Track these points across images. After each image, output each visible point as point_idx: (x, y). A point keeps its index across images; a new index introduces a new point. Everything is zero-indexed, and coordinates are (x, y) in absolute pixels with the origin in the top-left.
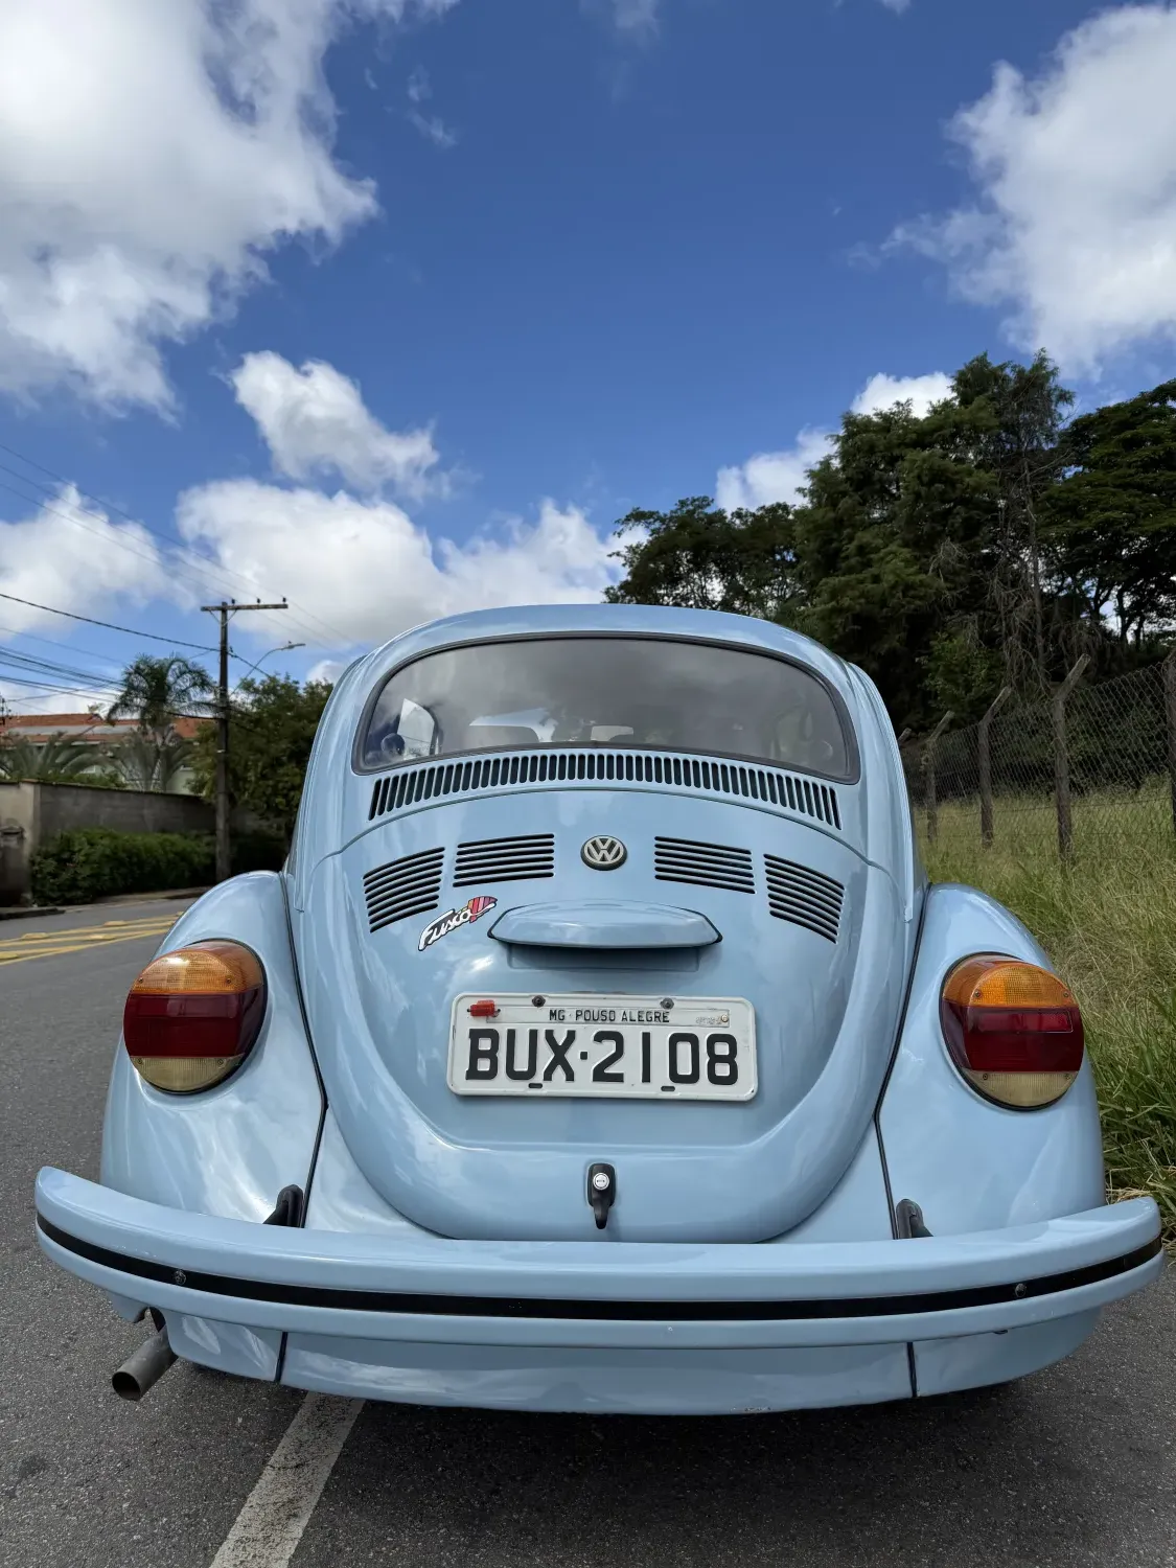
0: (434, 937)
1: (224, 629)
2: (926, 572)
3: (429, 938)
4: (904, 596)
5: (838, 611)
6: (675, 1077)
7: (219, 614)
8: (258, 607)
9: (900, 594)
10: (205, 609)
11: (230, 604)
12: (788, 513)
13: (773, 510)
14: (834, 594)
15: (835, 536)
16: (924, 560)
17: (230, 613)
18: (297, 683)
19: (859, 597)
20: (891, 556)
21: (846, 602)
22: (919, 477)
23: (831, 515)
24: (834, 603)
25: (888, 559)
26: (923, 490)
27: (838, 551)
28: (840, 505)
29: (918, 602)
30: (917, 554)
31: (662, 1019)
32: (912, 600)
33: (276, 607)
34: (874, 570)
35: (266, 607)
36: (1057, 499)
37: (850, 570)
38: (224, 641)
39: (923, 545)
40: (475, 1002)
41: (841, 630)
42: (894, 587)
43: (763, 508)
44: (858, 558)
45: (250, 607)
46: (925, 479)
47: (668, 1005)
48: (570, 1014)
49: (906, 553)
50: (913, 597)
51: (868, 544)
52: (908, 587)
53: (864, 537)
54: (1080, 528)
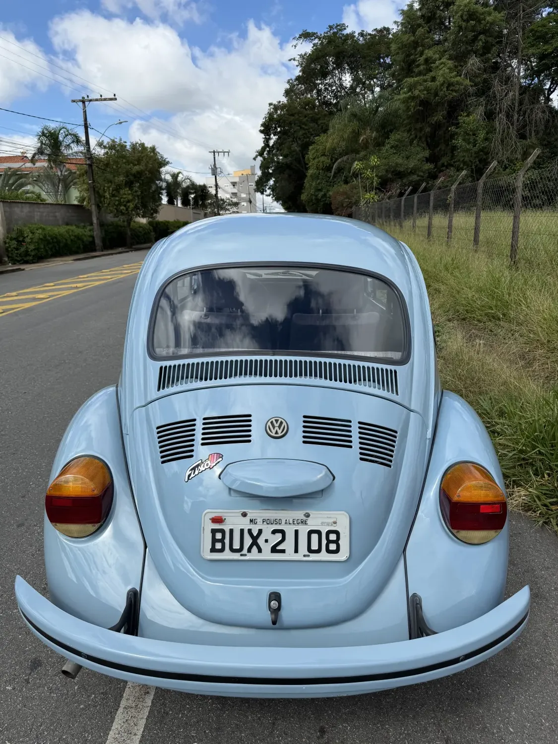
0: (192, 475)
1: (85, 112)
2: (460, 76)
3: (189, 476)
4: (447, 90)
5: (413, 98)
6: (310, 550)
7: (81, 104)
8: (101, 100)
9: (445, 89)
10: (73, 101)
11: (86, 98)
12: (389, 34)
13: (381, 31)
14: (411, 88)
15: (413, 51)
16: (460, 68)
17: (87, 103)
18: (125, 142)
19: (424, 90)
20: (443, 65)
21: (416, 93)
22: (462, 16)
23: (412, 38)
24: (410, 93)
25: (440, 67)
26: (464, 24)
27: (414, 61)
28: (417, 33)
29: (455, 94)
30: (456, 64)
31: (304, 522)
32: (451, 92)
33: (111, 99)
34: (432, 74)
35: (105, 100)
36: (536, 31)
37: (420, 74)
38: (86, 120)
39: (460, 59)
40: (213, 515)
41: (412, 110)
42: (442, 85)
43: (376, 30)
44: (425, 66)
45: (97, 100)
46: (465, 18)
47: (308, 515)
48: (259, 521)
49: (450, 63)
50: (452, 90)
51: (431, 58)
52: (450, 85)
53: (429, 53)
54: (546, 50)
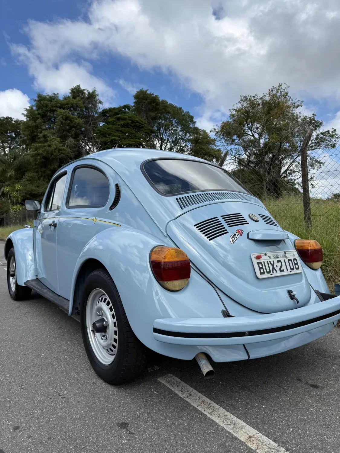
2: (65, 146)
4: (59, 152)
5: (38, 155)
9: (57, 152)
12: (12, 120)
13: (8, 118)
14: (36, 149)
15: (36, 131)
16: (63, 142)
19: (45, 151)
20: (54, 140)
21: (40, 152)
22: (62, 117)
23: (34, 124)
24: (36, 152)
25: (53, 140)
26: (64, 121)
27: (35, 136)
28: (37, 121)
29: (62, 155)
30: (61, 140)
32: (61, 154)
34: (49, 143)
36: (101, 131)
37: (41, 142)
39: (64, 138)
41: (39, 160)
42: (55, 149)
43: (3, 117)
44: (43, 139)
46: (64, 118)
49: (58, 139)
50: (61, 153)
51: (46, 135)
52: (60, 150)
53: (45, 133)
54: (107, 140)
